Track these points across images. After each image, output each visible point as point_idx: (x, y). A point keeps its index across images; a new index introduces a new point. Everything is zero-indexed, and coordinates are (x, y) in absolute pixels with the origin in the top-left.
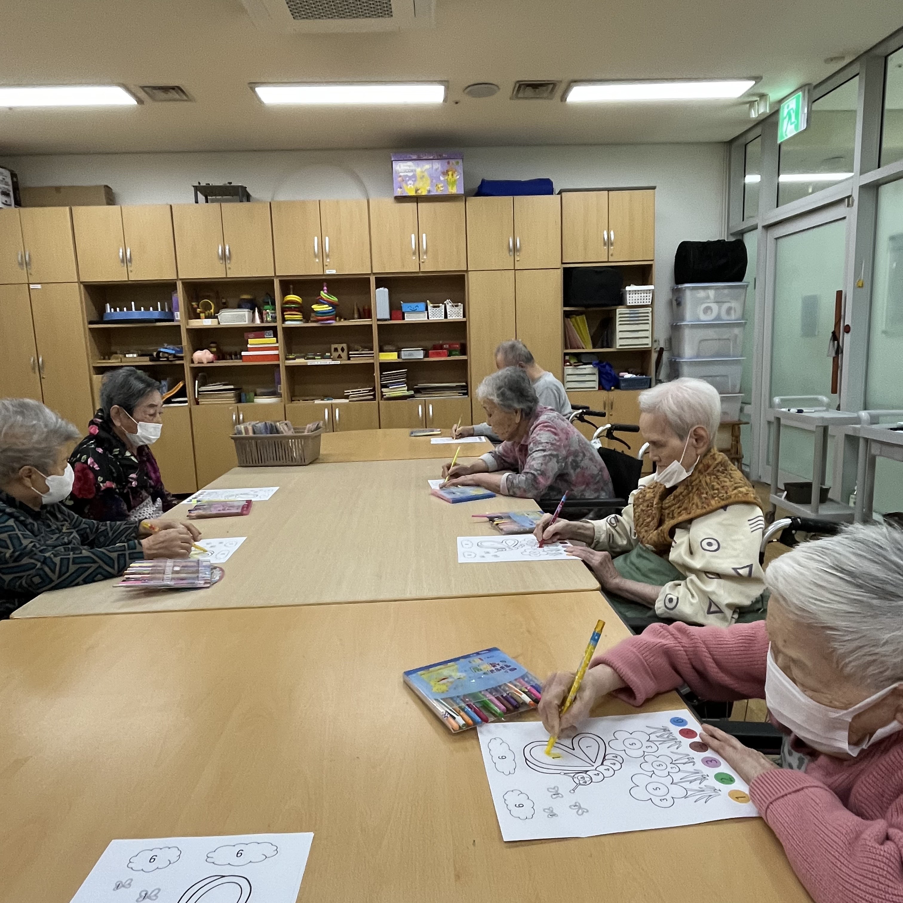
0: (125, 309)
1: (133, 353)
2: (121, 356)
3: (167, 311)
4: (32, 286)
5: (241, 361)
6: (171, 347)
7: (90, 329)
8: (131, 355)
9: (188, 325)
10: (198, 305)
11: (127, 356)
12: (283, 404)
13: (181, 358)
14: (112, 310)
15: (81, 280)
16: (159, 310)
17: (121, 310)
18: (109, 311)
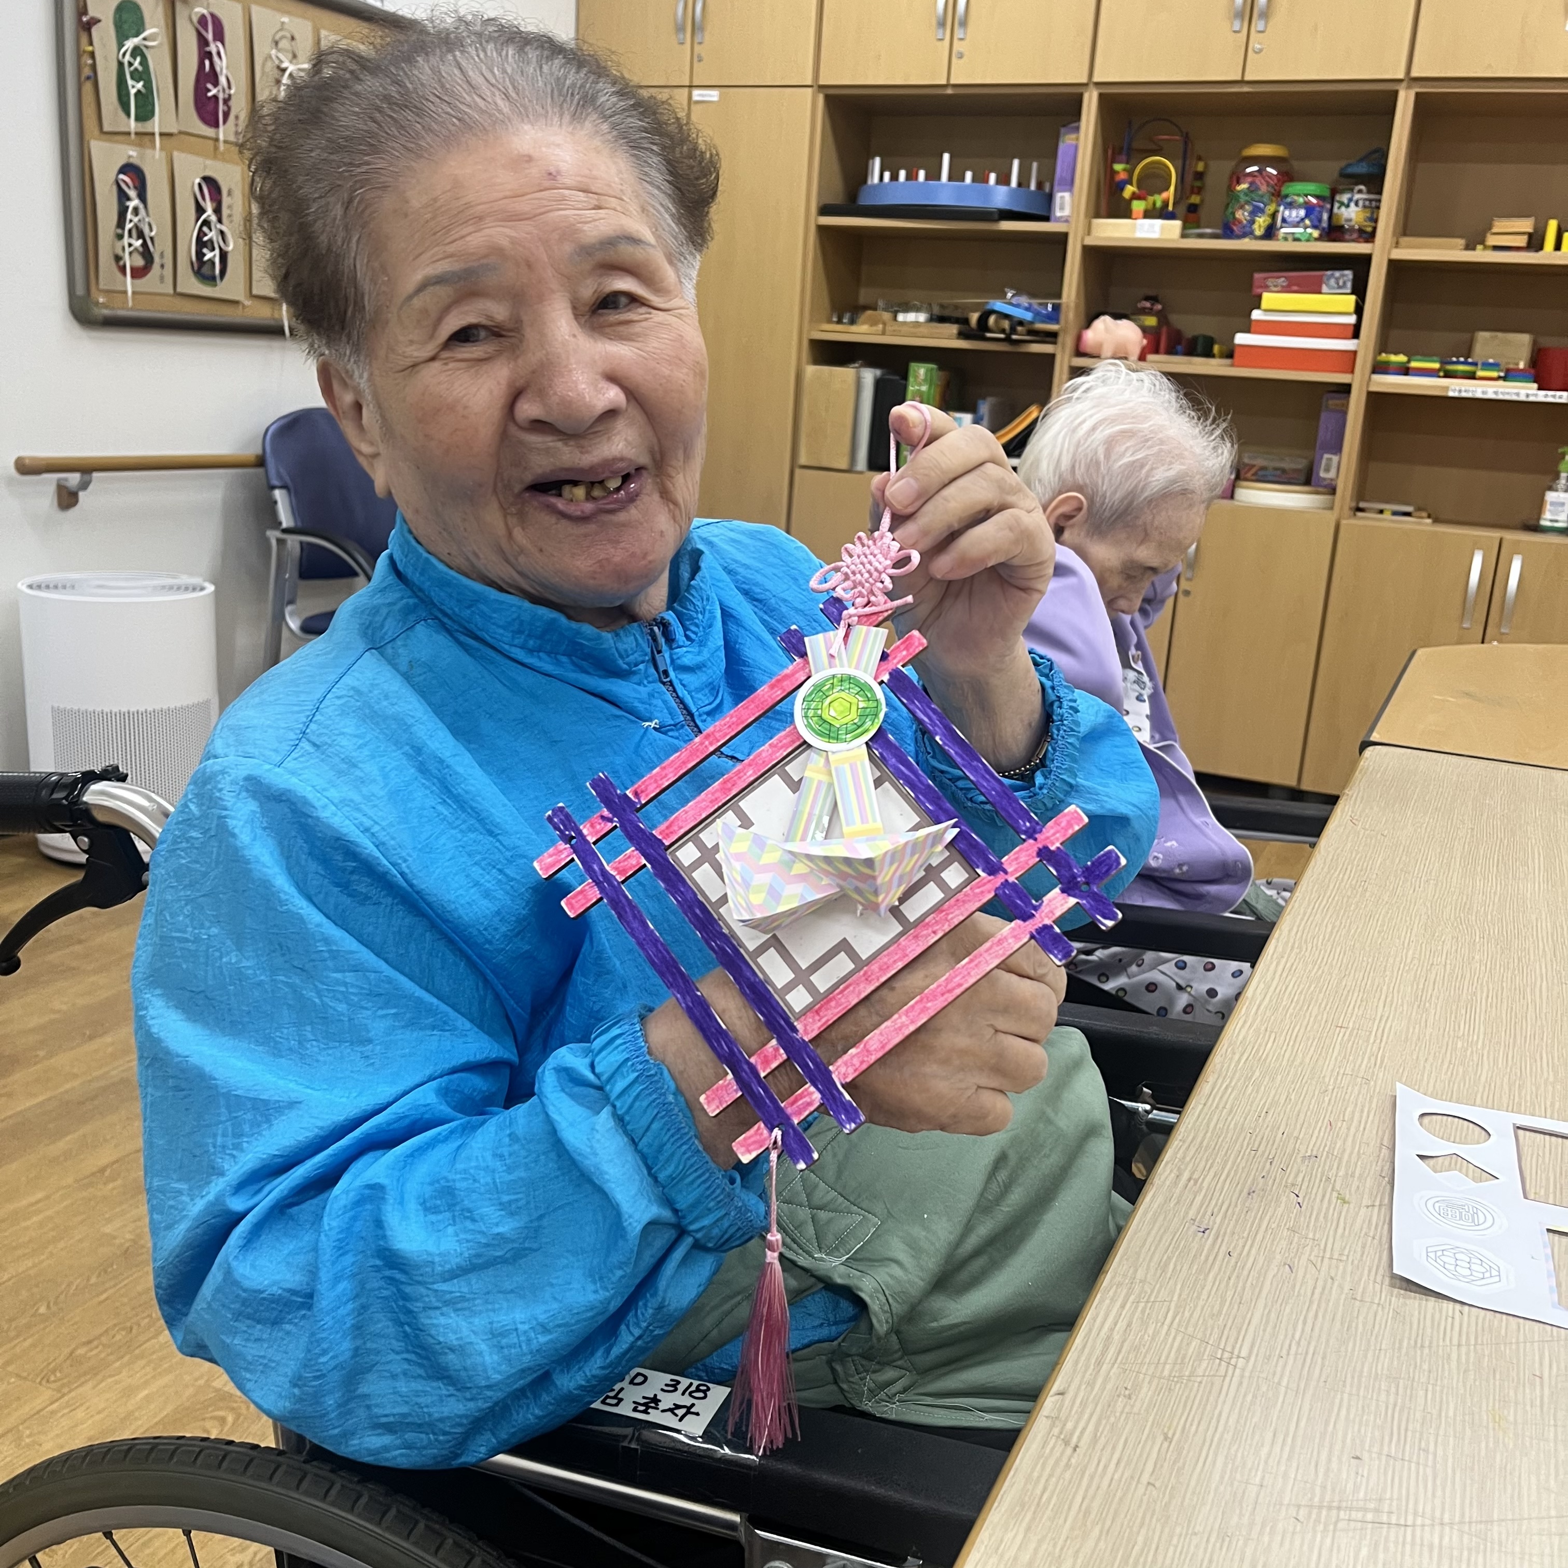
0: (922, 174)
1: (918, 310)
2: (887, 316)
3: (1033, 187)
4: (697, 94)
5: (1228, 361)
6: (1024, 300)
7: (821, 229)
8: (911, 317)
9: (1089, 233)
10: (1131, 172)
11: (901, 317)
12: (1331, 517)
13: (1051, 337)
14: (887, 175)
15: (821, 83)
16: (1014, 182)
17: (912, 176)
18: (876, 179)
